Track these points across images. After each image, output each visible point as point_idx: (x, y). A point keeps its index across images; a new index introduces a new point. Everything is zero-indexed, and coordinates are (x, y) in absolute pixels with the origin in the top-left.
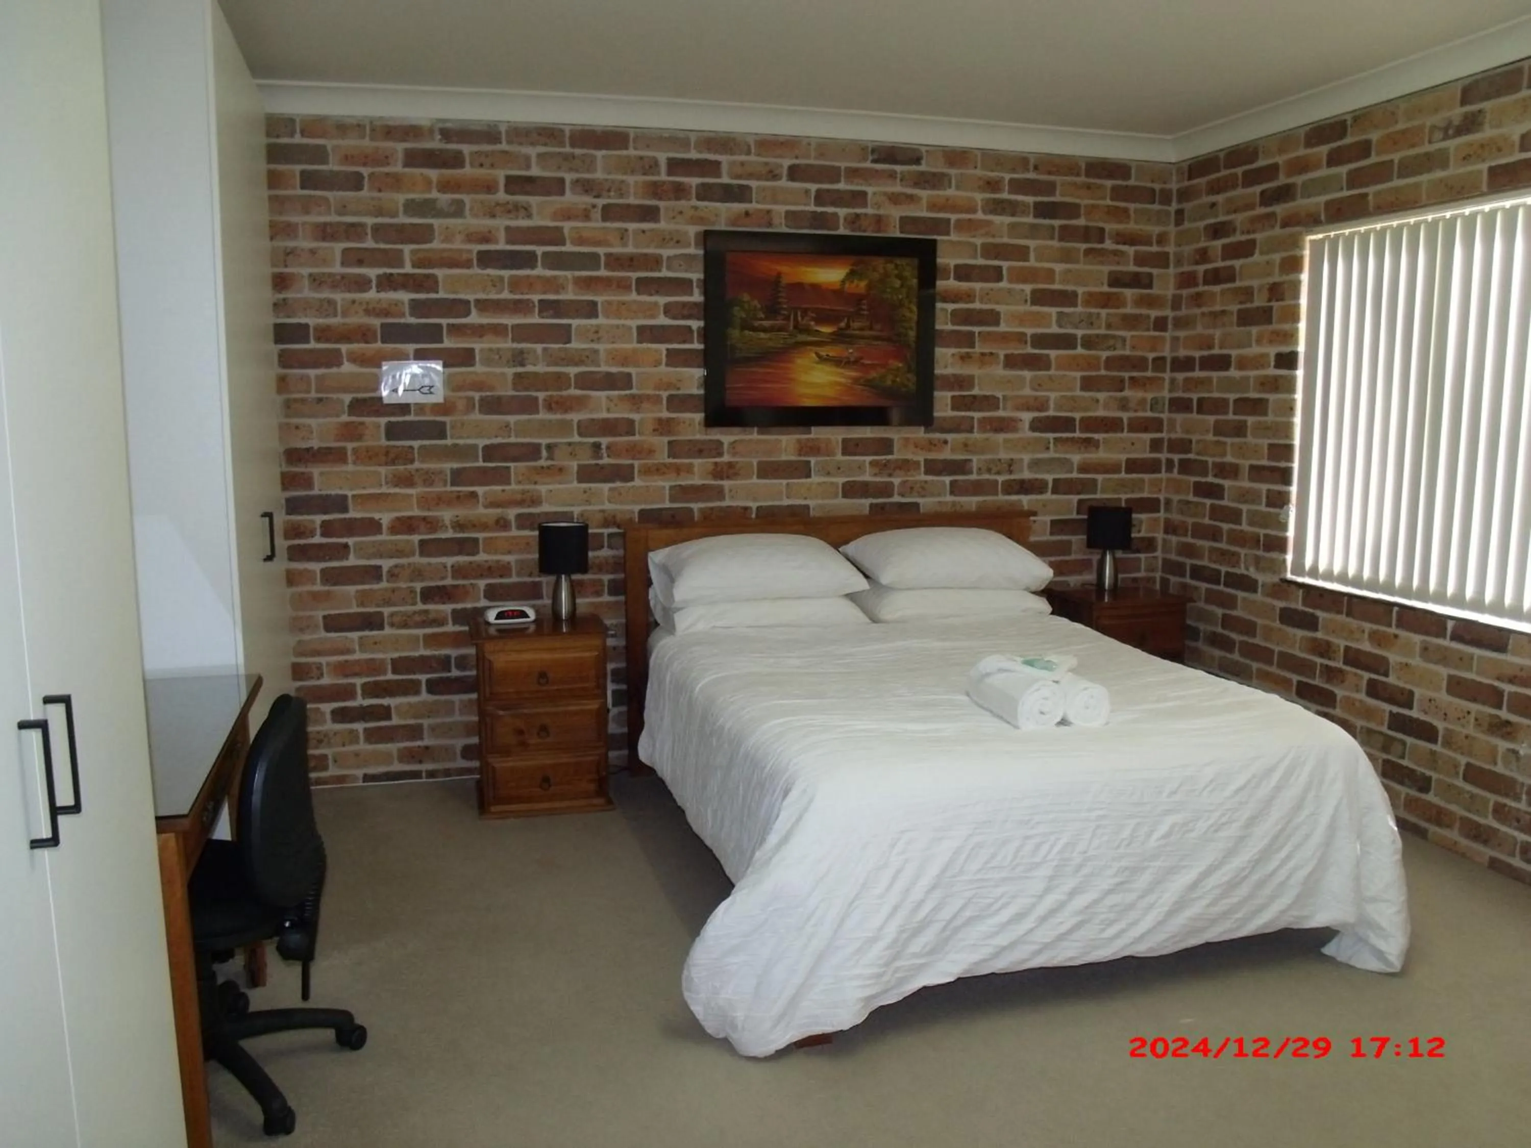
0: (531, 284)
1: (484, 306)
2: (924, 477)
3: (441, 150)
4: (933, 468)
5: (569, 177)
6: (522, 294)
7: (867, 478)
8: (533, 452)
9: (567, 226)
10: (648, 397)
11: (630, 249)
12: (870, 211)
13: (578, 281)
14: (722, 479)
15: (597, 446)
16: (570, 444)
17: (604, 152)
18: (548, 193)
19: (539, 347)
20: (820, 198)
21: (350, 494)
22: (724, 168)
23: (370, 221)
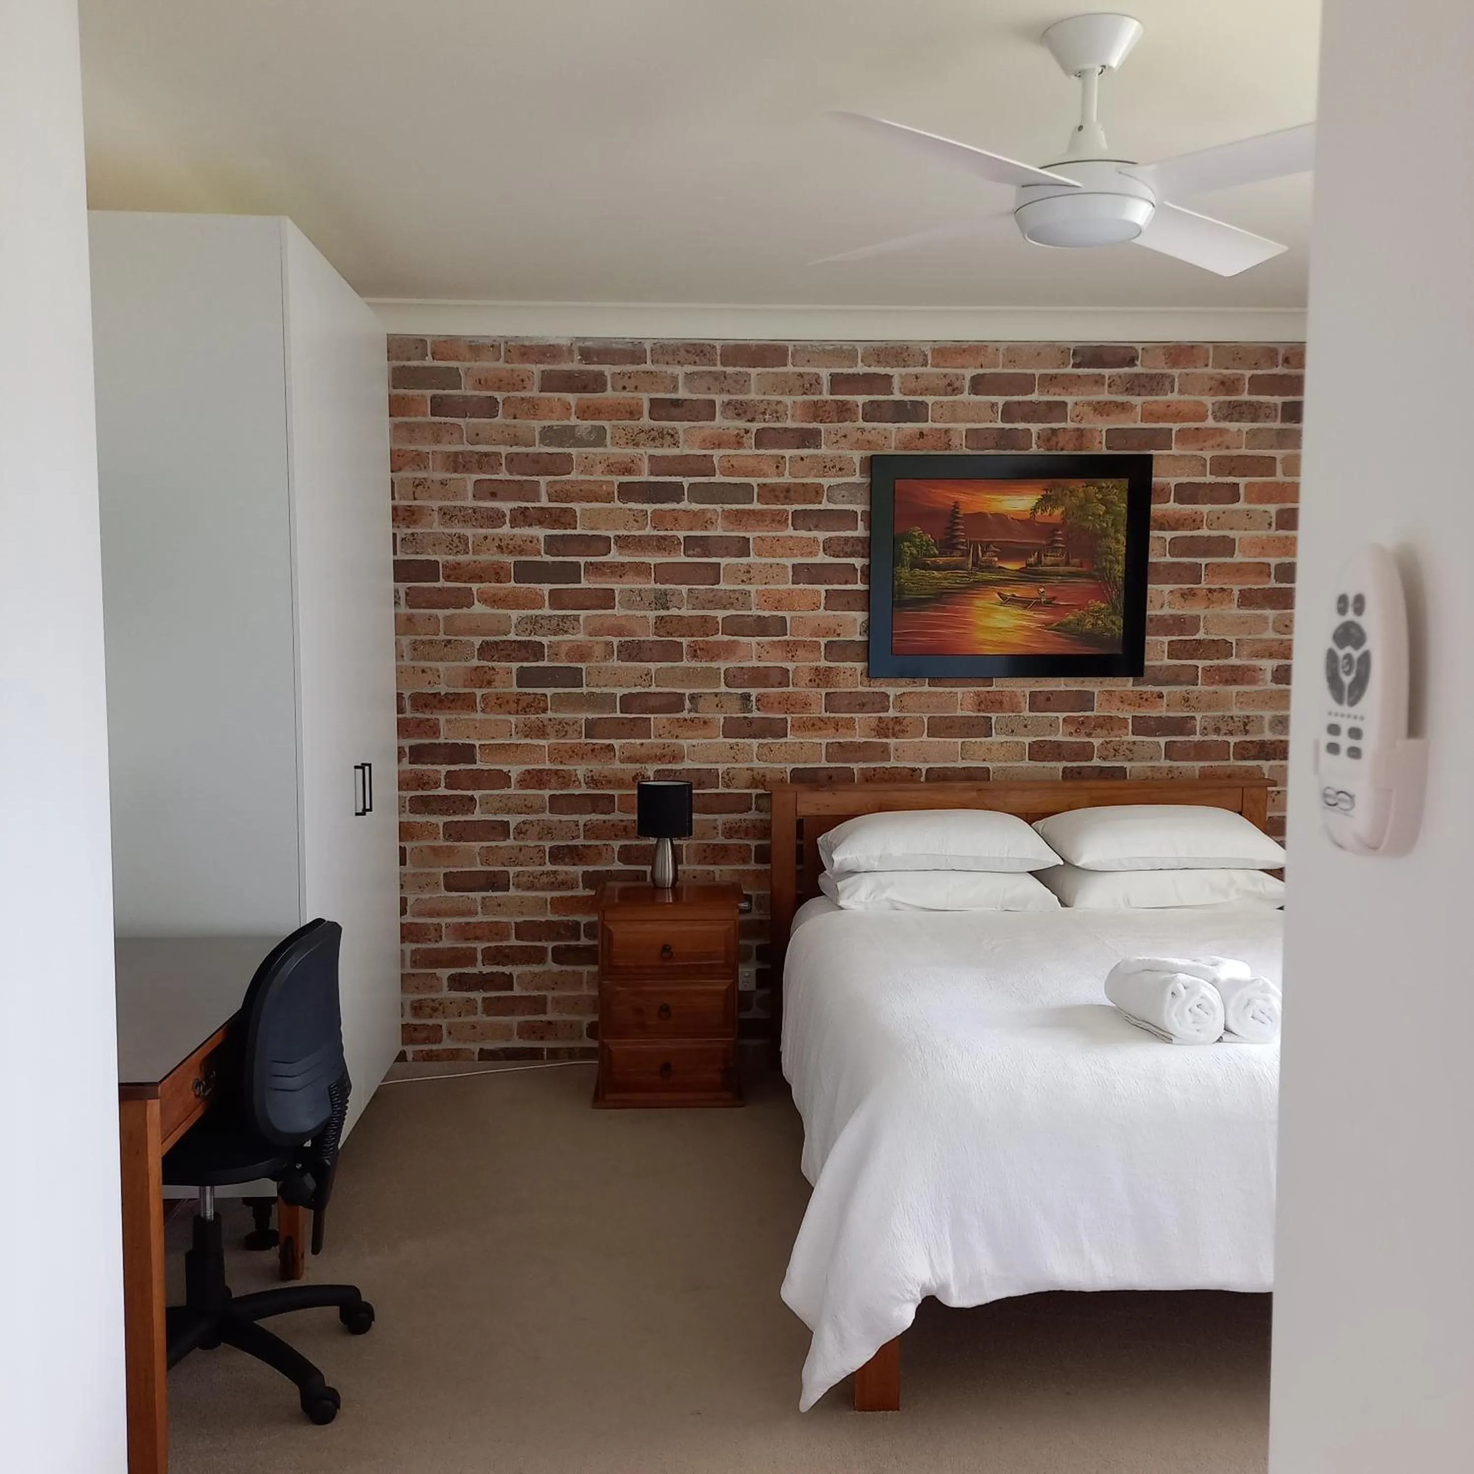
0: (675, 519)
1: (624, 542)
2: (1132, 738)
3: (581, 373)
4: (1142, 726)
5: (719, 399)
6: (667, 530)
7: (1060, 738)
8: (674, 703)
9: (717, 454)
10: (804, 644)
11: (787, 479)
12: (1070, 425)
13: (727, 515)
14: (887, 737)
15: (746, 697)
16: (716, 695)
17: (760, 370)
18: (697, 419)
19: (684, 588)
20: (1008, 413)
21: (477, 743)
22: (896, 383)
23: (504, 450)
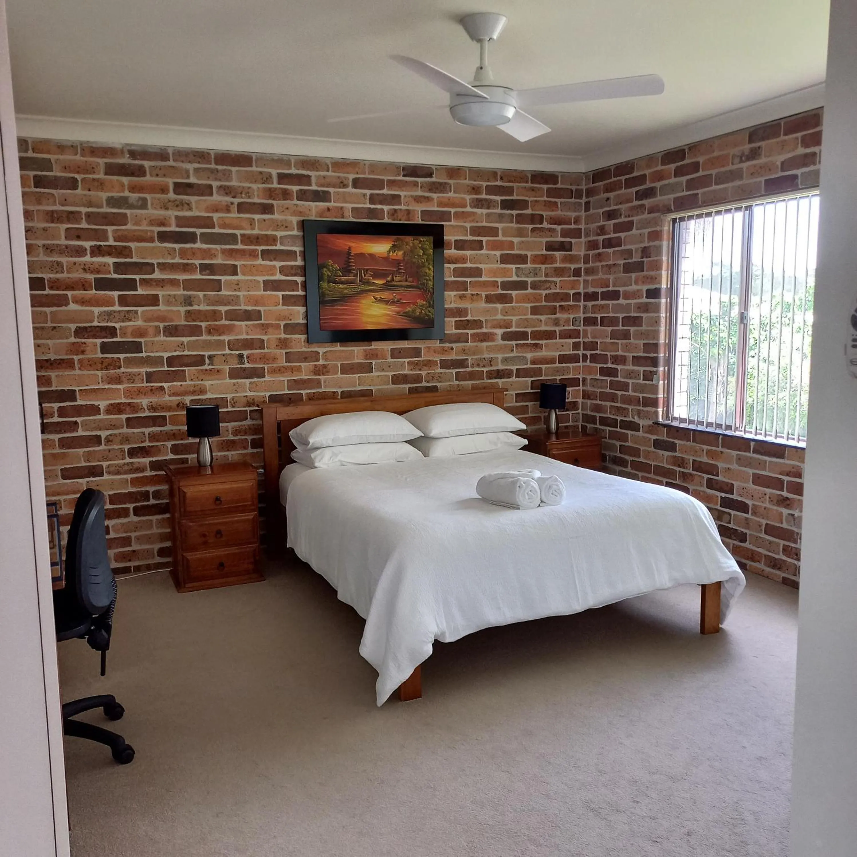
0: (194, 253)
1: (163, 267)
2: (440, 370)
3: (130, 165)
4: (446, 364)
5: (215, 184)
6: (188, 259)
7: (406, 372)
8: (199, 361)
9: (216, 216)
10: (272, 325)
11: (256, 232)
12: (403, 207)
13: (223, 251)
14: (319, 375)
15: (241, 356)
16: (224, 355)
17: (237, 168)
18: (202, 195)
19: (201, 294)
20: (373, 199)
21: (77, 389)
22: (313, 180)
23: (84, 210)
